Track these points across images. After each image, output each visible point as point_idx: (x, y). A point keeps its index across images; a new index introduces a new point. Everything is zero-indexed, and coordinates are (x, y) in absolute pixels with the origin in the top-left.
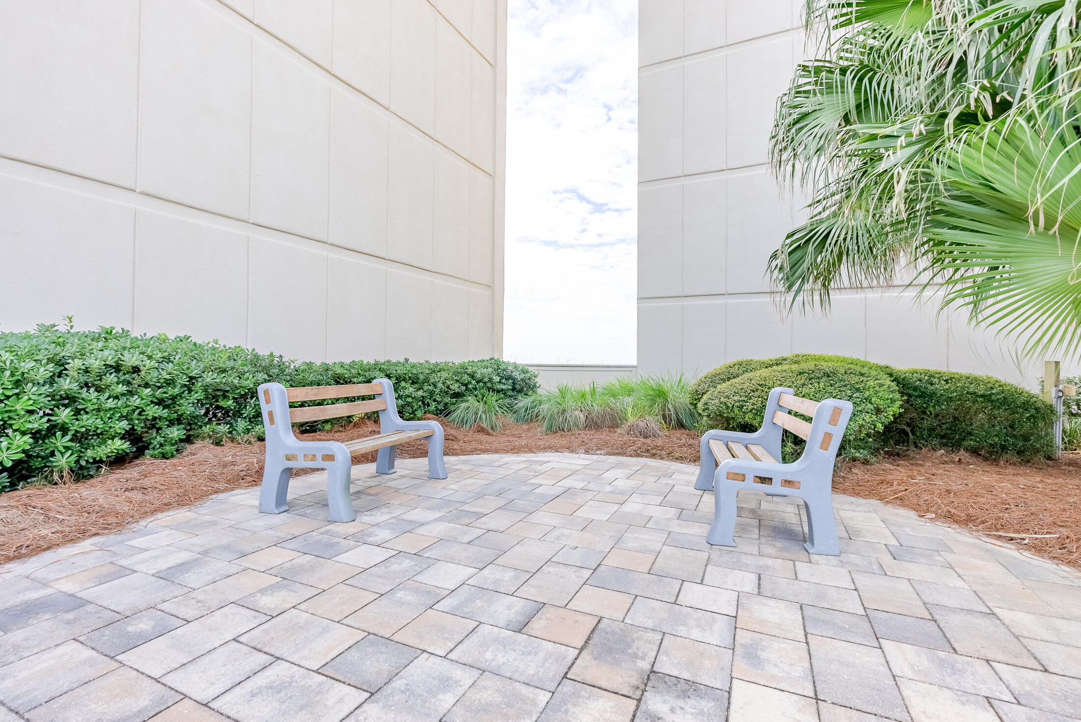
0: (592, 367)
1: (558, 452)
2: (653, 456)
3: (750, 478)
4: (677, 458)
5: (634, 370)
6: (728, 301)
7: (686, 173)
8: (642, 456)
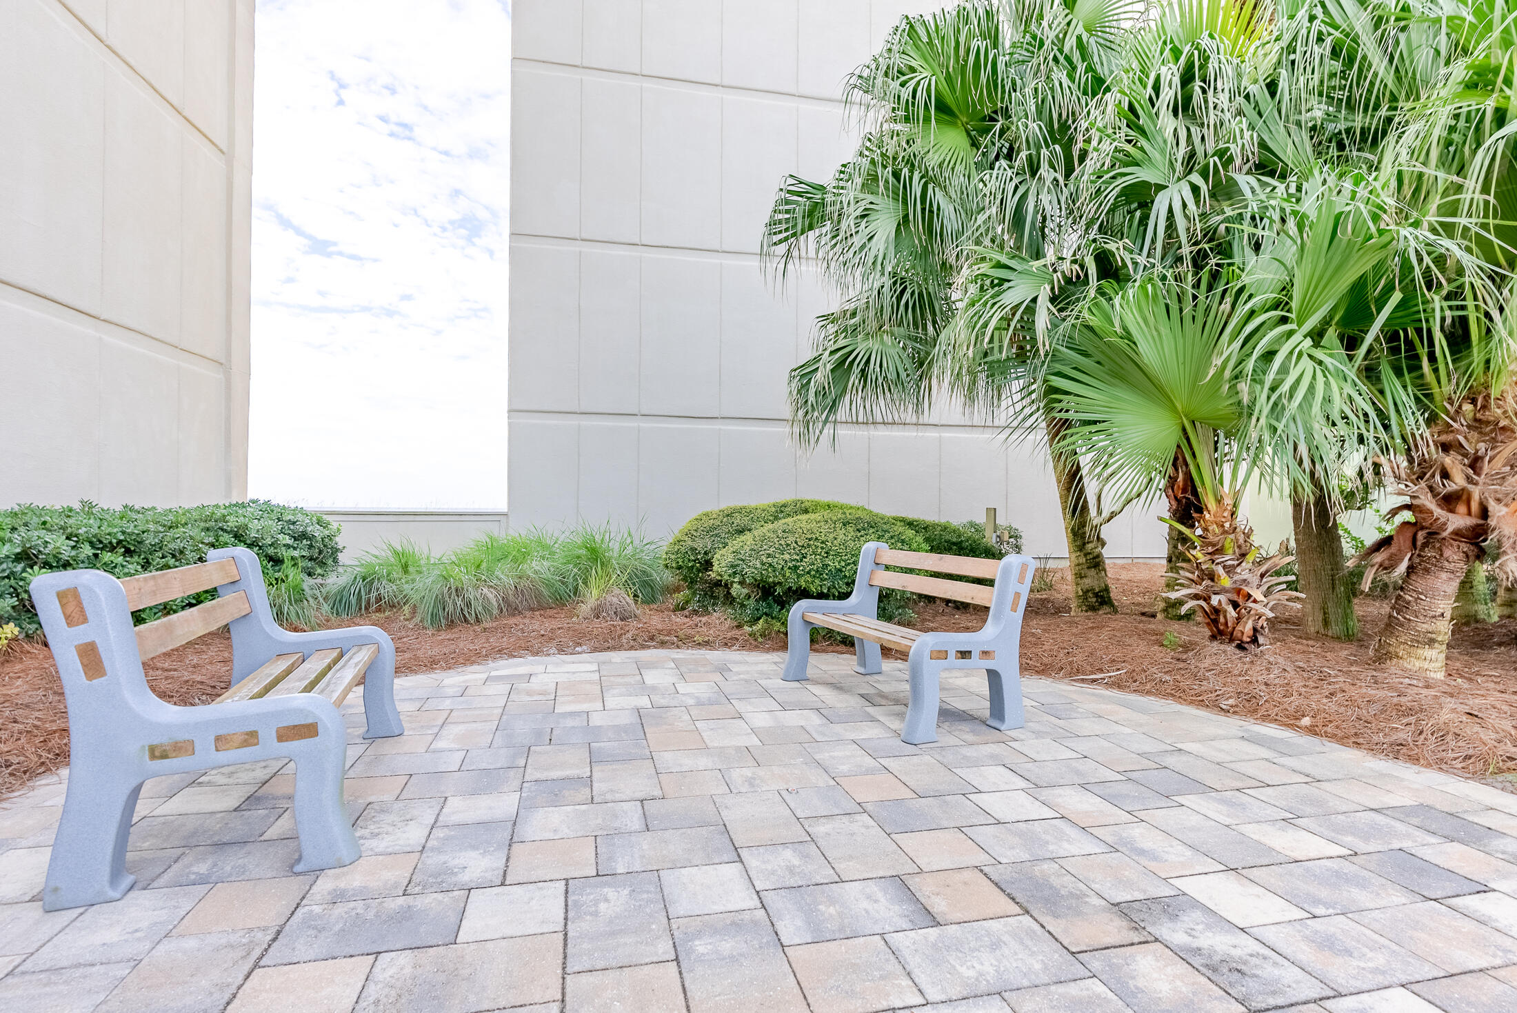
0: (432, 514)
1: (515, 657)
2: (663, 644)
3: (952, 654)
4: (699, 644)
5: (503, 519)
6: (641, 425)
7: (584, 236)
8: (649, 647)
